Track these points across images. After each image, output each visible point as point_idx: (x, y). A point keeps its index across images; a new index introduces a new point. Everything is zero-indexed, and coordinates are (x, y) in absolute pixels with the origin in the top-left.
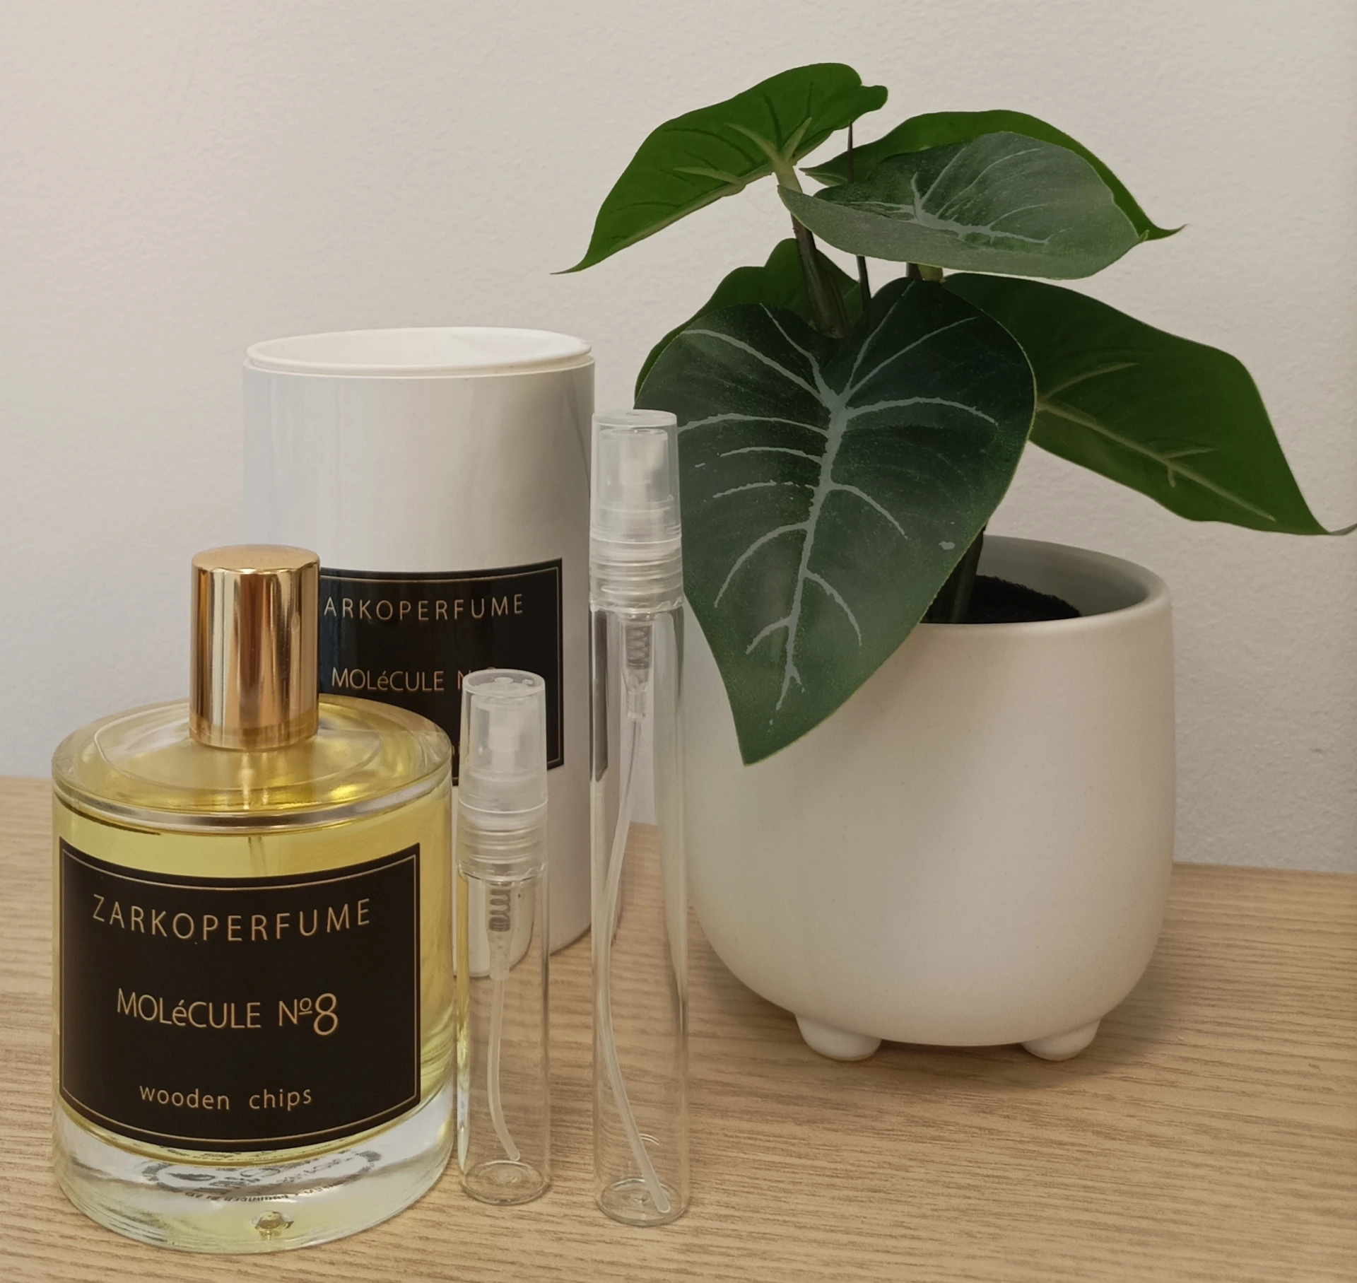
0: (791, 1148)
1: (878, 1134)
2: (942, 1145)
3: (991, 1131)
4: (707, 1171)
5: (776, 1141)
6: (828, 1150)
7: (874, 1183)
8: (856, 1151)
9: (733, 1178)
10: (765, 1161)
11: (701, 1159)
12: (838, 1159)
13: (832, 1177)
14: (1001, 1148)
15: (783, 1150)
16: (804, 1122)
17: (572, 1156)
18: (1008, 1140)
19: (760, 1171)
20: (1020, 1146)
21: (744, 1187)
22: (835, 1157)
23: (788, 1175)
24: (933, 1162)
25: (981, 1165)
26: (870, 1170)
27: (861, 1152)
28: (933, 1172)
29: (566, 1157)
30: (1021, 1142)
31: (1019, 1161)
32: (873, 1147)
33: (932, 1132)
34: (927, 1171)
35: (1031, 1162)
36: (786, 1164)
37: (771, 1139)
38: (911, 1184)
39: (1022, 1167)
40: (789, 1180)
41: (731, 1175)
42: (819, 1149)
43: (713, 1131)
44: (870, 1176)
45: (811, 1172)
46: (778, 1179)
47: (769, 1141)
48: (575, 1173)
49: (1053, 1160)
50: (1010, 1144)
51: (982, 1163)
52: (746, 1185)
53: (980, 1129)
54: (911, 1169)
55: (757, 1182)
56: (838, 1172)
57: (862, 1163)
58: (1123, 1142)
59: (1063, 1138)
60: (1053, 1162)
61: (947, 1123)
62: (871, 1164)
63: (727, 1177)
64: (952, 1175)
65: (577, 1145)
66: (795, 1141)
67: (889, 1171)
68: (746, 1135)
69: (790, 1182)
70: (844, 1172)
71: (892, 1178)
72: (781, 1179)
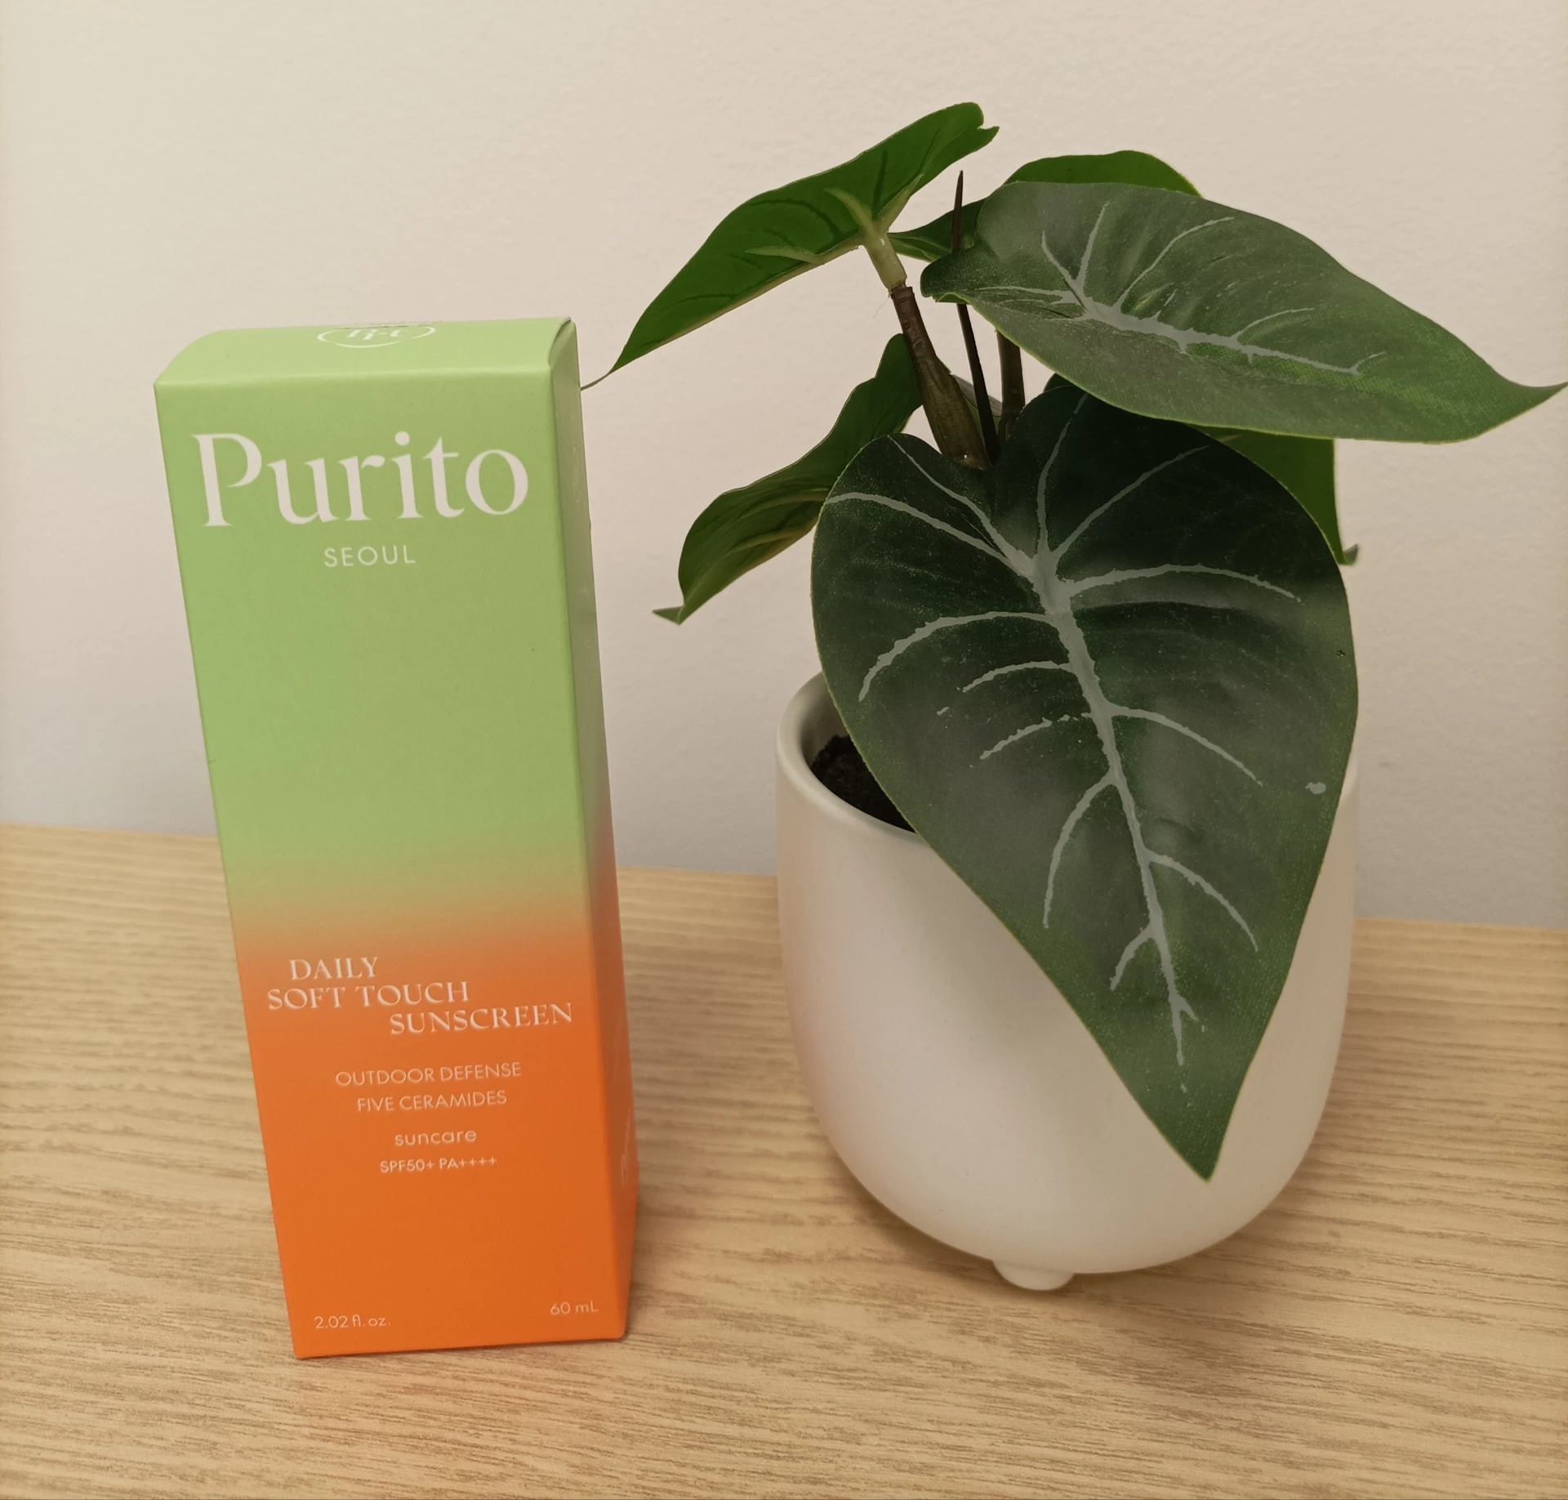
0: (735, 1407)
1: (839, 1377)
2: (906, 1393)
3: (964, 1365)
4: (632, 1453)
5: (721, 1397)
6: (776, 1409)
7: (819, 1466)
8: (808, 1409)
9: (658, 1466)
10: (701, 1433)
11: (630, 1432)
12: (785, 1427)
13: (772, 1457)
14: (970, 1395)
15: (725, 1411)
16: (759, 1360)
17: (484, 1433)
18: (981, 1381)
19: (691, 1452)
20: (994, 1392)
21: (667, 1481)
22: (780, 1421)
23: (723, 1456)
24: (890, 1425)
25: (943, 1428)
26: (815, 1443)
27: (815, 1411)
28: (887, 1443)
29: (478, 1436)
30: (996, 1384)
31: (988, 1419)
32: (829, 1402)
33: (900, 1370)
34: (880, 1443)
35: (1000, 1420)
36: (724, 1436)
37: (716, 1392)
38: (858, 1466)
39: (988, 1429)
40: (721, 1466)
41: (658, 1460)
42: (767, 1408)
43: (655, 1382)
44: (815, 1455)
45: (750, 1451)
46: (708, 1465)
47: (713, 1397)
48: (481, 1465)
49: (1025, 1414)
50: (982, 1388)
51: (945, 1423)
52: (670, 1477)
53: (954, 1362)
54: (864, 1440)
55: (684, 1471)
56: (779, 1449)
57: (810, 1431)
58: (1107, 1378)
59: (1042, 1374)
60: (1025, 1418)
61: (918, 1354)
62: (821, 1433)
63: (651, 1464)
64: (906, 1447)
65: (497, 1415)
66: (743, 1395)
67: (838, 1445)
68: (690, 1387)
69: (721, 1469)
70: (785, 1449)
71: (839, 1456)
72: (713, 1465)
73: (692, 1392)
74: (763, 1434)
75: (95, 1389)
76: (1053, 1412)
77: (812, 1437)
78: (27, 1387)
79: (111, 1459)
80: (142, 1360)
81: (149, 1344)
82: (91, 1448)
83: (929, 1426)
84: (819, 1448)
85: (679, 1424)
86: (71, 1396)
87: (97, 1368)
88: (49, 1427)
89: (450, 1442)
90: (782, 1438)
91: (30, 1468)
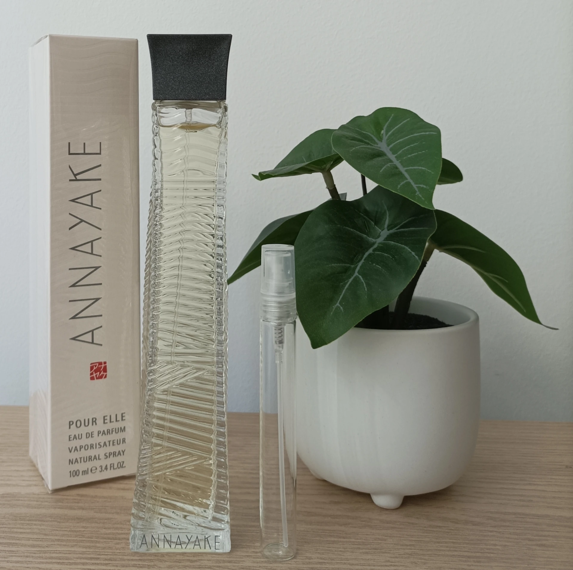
42: (350, 534)
43: (308, 530)
45: (350, 544)
46: (338, 547)
47: (330, 533)
49: (439, 533)
50: (421, 528)
51: (413, 536)
52: (327, 550)
54: (387, 540)
58: (463, 525)
73: (323, 532)
74: (353, 540)
75: (109, 538)
76: (448, 532)
77: (369, 540)
78: (84, 539)
79: (127, 553)
80: (121, 532)
81: (121, 528)
82: (118, 551)
83: (407, 536)
84: (373, 542)
85: (322, 539)
86: (102, 540)
87: (106, 534)
88: (100, 547)
89: (245, 545)
90: (360, 541)
91: (99, 556)
